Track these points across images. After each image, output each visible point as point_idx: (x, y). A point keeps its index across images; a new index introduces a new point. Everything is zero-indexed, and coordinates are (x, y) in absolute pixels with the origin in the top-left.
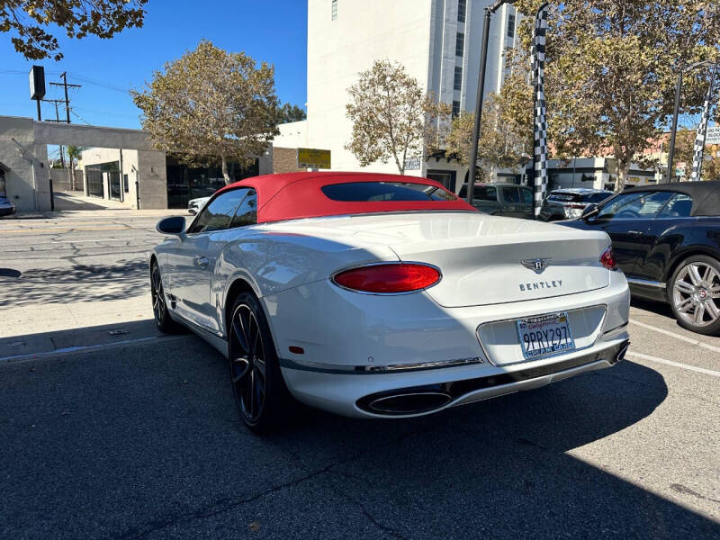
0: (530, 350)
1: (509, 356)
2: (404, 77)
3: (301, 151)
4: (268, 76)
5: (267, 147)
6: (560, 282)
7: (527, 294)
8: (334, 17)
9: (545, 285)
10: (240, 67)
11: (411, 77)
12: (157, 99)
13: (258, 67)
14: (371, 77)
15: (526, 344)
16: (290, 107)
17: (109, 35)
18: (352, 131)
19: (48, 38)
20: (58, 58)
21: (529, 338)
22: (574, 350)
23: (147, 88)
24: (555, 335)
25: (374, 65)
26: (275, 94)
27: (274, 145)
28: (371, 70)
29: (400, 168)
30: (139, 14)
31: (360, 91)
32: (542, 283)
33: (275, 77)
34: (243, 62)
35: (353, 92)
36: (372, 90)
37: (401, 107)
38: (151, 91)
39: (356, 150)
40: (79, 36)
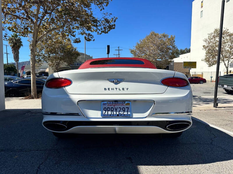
0: (106, 114)
1: (95, 115)
2: (228, 33)
3: (185, 63)
4: (173, 39)
5: (171, 62)
6: (127, 89)
7: (107, 92)
8: (201, 16)
9: (118, 89)
10: (163, 38)
11: (231, 33)
12: (136, 50)
13: (169, 37)
14: (213, 35)
15: (104, 112)
16: (187, 49)
17: (107, 33)
18: (205, 54)
19: (91, 35)
20: (94, 40)
21: (106, 110)
22: (132, 118)
23: (134, 48)
24: (122, 110)
25: (214, 30)
26: (175, 45)
27: (175, 62)
28: (213, 32)
29: (226, 67)
30: (114, 25)
31: (208, 40)
32: (116, 88)
33: (175, 40)
34: (164, 36)
35: (206, 41)
36: (214, 39)
37: (227, 44)
38: (135, 48)
39: (207, 61)
40: (100, 34)
